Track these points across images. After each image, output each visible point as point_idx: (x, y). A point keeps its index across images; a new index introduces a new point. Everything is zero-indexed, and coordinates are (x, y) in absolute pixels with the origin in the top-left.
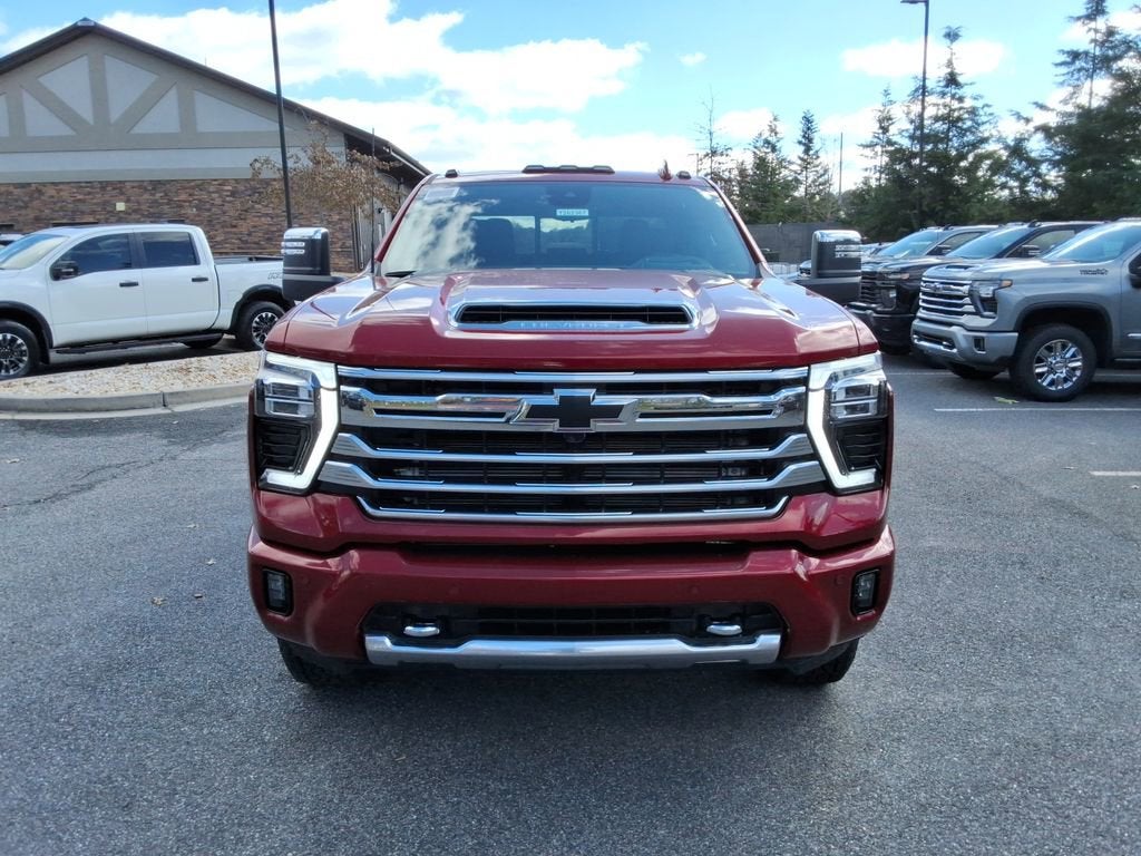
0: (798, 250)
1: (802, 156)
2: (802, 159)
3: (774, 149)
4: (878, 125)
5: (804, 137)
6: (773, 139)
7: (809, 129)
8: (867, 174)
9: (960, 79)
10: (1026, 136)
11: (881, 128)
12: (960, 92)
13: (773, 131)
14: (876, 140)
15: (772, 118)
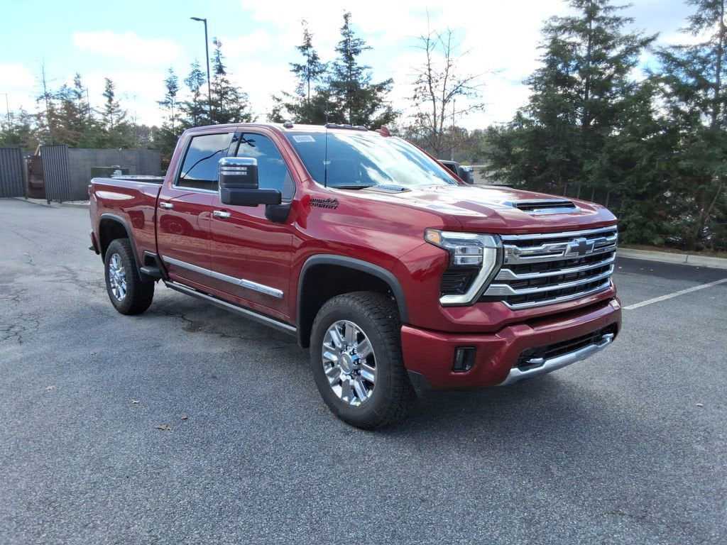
0: (135, 167)
1: (108, 104)
2: (107, 106)
3: (80, 97)
4: (168, 91)
5: (107, 91)
6: (79, 90)
7: (110, 86)
8: (164, 120)
9: (224, 70)
10: (278, 108)
11: (170, 92)
12: (226, 78)
13: (78, 84)
14: (168, 100)
15: (76, 76)
